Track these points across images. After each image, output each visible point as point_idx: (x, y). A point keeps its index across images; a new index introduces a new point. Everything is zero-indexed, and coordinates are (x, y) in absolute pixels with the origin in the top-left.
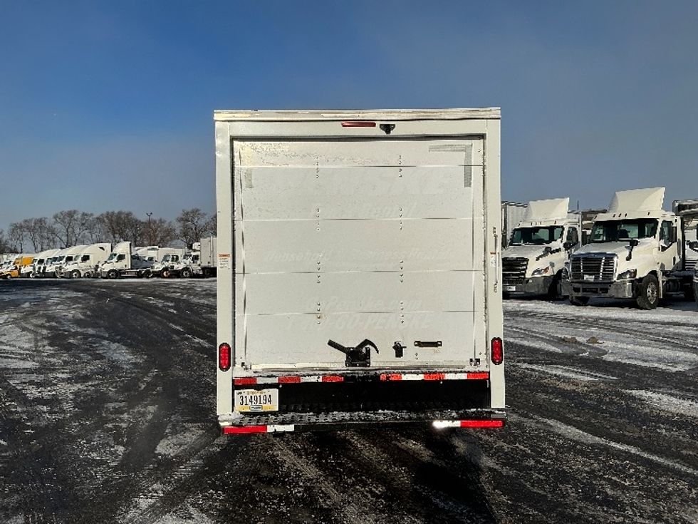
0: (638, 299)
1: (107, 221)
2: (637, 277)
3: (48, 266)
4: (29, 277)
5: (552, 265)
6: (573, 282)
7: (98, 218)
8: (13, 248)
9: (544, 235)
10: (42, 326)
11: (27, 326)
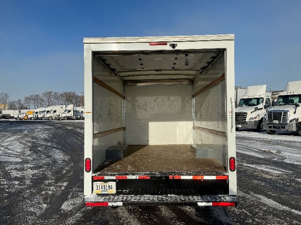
0: (299, 132)
1: (65, 96)
2: (299, 121)
3: (39, 115)
4: (31, 119)
5: (259, 115)
6: (268, 124)
7: (61, 95)
8: (26, 107)
9: (255, 102)
10: (29, 142)
11: (23, 141)
